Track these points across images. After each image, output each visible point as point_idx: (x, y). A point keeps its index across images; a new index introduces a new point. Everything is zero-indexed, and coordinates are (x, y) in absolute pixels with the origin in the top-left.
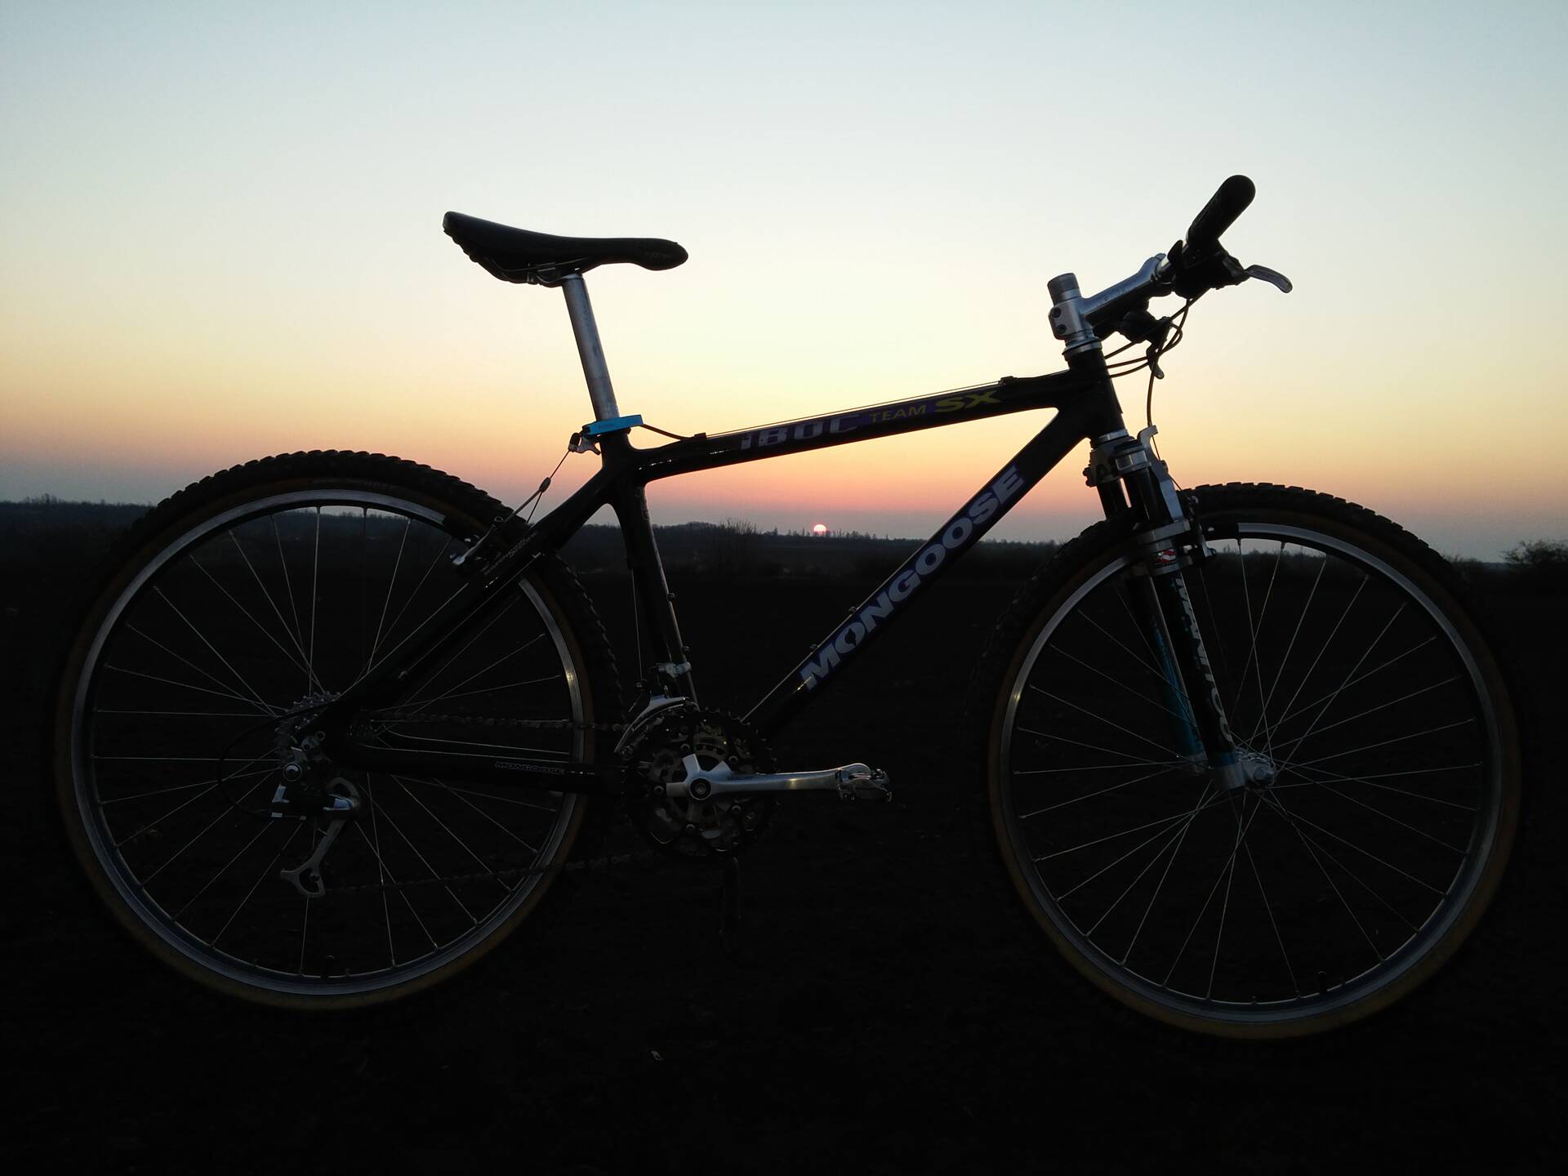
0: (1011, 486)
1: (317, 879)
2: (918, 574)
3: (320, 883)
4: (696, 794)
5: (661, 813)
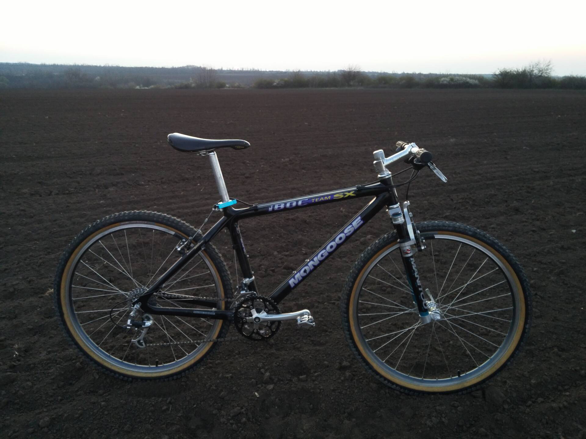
0: (359, 224)
1: (142, 342)
4: (256, 322)
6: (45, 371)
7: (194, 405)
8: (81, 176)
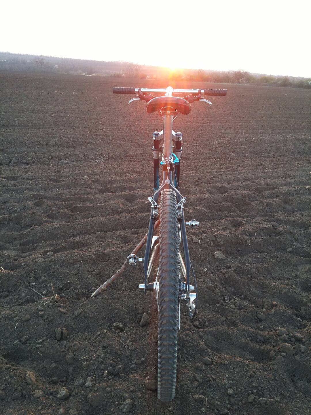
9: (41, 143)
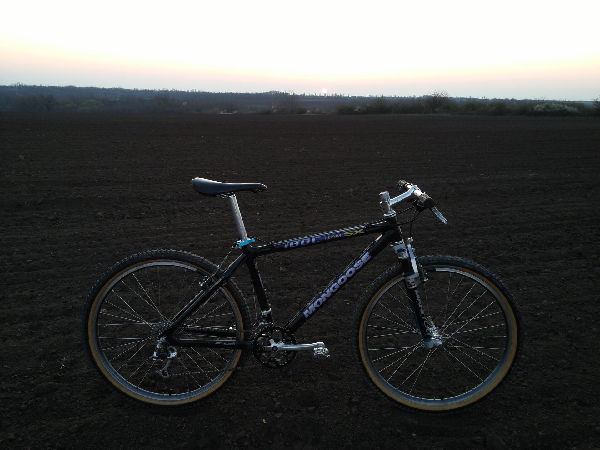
0: (367, 258)
1: (167, 373)
2: (339, 285)
3: (168, 374)
4: (274, 350)
5: (264, 354)
6: (84, 384)
7: (206, 425)
8: (153, 201)
9: (156, 198)
